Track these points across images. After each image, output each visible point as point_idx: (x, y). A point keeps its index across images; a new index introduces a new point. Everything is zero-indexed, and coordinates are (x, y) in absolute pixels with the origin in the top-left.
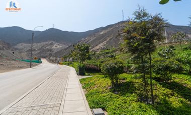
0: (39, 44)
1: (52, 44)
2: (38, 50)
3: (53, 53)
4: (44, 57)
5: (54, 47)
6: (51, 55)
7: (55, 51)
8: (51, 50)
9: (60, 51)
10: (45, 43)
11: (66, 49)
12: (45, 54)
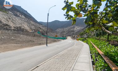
0: (67, 28)
1: (74, 27)
2: (67, 31)
3: (74, 33)
4: (70, 36)
5: (75, 29)
6: (73, 34)
7: (76, 31)
8: (73, 31)
9: (79, 31)
10: (70, 27)
11: (82, 30)
12: (70, 33)
